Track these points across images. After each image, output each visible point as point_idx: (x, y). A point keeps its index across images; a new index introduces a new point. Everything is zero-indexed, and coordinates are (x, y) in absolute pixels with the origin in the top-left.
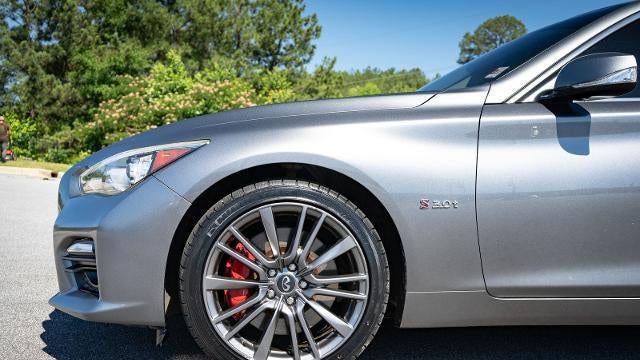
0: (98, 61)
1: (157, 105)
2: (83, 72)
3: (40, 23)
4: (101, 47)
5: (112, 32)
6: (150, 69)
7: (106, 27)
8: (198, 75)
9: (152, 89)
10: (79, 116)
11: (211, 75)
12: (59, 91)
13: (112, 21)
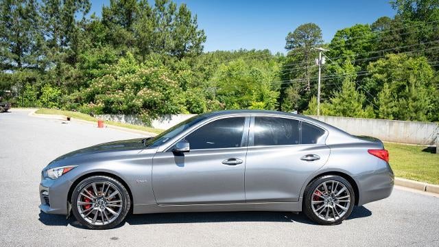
0: (91, 57)
1: (121, 80)
2: (84, 63)
3: (62, 37)
4: (93, 49)
5: (98, 42)
6: (118, 60)
7: (95, 39)
8: (142, 64)
9: (119, 72)
10: (82, 85)
11: (148, 63)
12: (72, 73)
13: (98, 36)
